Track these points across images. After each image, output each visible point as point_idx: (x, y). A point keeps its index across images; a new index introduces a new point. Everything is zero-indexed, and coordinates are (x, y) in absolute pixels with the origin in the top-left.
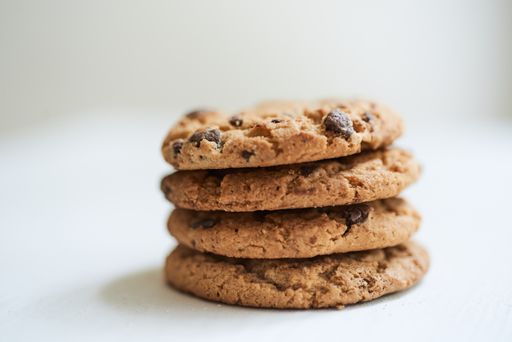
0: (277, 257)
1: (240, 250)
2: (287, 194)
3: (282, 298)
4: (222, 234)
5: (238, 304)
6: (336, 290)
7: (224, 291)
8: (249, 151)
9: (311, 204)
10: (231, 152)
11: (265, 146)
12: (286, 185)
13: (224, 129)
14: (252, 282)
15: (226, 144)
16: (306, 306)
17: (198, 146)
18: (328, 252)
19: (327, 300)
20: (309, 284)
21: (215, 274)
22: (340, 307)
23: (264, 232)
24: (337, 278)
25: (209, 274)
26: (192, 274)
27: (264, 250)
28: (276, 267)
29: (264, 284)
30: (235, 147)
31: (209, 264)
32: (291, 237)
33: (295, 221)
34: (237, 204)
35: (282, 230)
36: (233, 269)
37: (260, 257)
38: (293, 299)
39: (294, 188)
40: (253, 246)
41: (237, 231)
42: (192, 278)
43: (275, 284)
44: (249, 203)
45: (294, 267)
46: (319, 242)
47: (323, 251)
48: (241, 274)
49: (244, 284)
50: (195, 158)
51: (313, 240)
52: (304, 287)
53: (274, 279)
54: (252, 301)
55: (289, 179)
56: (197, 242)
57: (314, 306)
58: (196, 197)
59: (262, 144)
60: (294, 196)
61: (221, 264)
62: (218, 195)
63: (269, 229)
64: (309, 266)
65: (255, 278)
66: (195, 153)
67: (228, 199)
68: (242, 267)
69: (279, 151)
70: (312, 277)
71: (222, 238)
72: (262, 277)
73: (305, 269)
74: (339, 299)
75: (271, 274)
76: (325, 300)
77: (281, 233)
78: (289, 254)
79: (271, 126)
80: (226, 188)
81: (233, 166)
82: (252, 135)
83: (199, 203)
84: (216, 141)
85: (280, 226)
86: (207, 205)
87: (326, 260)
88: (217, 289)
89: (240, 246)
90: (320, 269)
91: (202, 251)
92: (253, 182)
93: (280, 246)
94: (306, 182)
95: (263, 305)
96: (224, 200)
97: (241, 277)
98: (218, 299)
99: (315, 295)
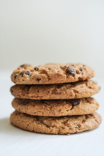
0: (47, 116)
1: (35, 113)
2: (52, 94)
3: (48, 130)
4: (29, 107)
5: (33, 132)
6: (67, 128)
7: (29, 127)
8: (39, 79)
9: (60, 98)
10: (33, 79)
11: (45, 77)
12: (51, 91)
13: (32, 71)
14: (38, 124)
15: (32, 76)
16: (57, 133)
17: (22, 76)
18: (65, 115)
19: (64, 131)
20: (58, 126)
21: (26, 121)
22: (68, 134)
23: (43, 107)
24: (68, 124)
25: (24, 120)
26: (19, 120)
27: (43, 113)
28: (47, 119)
29: (42, 125)
30: (35, 77)
31: (24, 117)
32: (53, 109)
33: (54, 104)
34: (34, 97)
35: (50, 106)
36: (32, 119)
37: (42, 115)
38: (52, 131)
39: (54, 92)
40: (39, 111)
41: (34, 106)
42: (18, 122)
43: (46, 125)
44: (38, 97)
45: (53, 120)
46: (62, 111)
47: (63, 115)
48: (35, 121)
49: (35, 125)
50: (21, 80)
51: (60, 111)
52: (56, 127)
53: (46, 123)
54: (38, 131)
55: (53, 89)
56: (21, 109)
57: (59, 134)
58: (21, 94)
59: (44, 76)
60: (54, 95)
61: (28, 117)
62: (28, 93)
63: (45, 106)
64: (58, 120)
65: (39, 123)
66: (21, 79)
67: (32, 95)
68: (36, 119)
69: (49, 79)
70: (59, 123)
71: (29, 108)
72: (42, 123)
73: (57, 120)
74: (68, 131)
75: (45, 121)
76: (63, 132)
77: (49, 108)
78: (51, 115)
79: (47, 70)
80: (31, 91)
81: (34, 84)
82: (41, 73)
83: (22, 96)
84: (29, 75)
85: (49, 105)
86: (24, 97)
87: (65, 118)
88: (26, 126)
89: (35, 111)
90: (62, 121)
91: (22, 112)
92: (40, 90)
93: (49, 112)
94: (58, 90)
95: (42, 132)
96: (30, 95)
97: (35, 122)
98: (27, 129)
99: (60, 130)
